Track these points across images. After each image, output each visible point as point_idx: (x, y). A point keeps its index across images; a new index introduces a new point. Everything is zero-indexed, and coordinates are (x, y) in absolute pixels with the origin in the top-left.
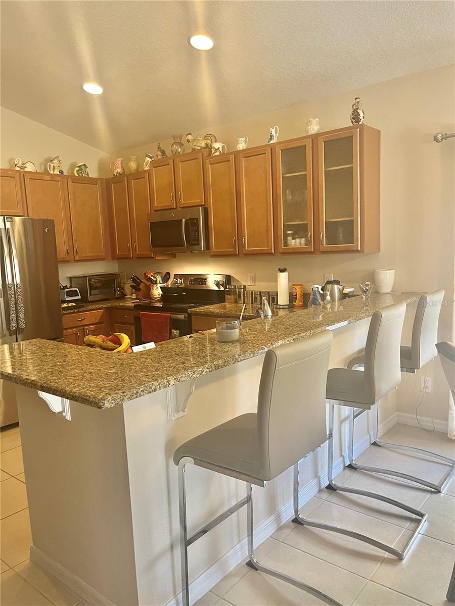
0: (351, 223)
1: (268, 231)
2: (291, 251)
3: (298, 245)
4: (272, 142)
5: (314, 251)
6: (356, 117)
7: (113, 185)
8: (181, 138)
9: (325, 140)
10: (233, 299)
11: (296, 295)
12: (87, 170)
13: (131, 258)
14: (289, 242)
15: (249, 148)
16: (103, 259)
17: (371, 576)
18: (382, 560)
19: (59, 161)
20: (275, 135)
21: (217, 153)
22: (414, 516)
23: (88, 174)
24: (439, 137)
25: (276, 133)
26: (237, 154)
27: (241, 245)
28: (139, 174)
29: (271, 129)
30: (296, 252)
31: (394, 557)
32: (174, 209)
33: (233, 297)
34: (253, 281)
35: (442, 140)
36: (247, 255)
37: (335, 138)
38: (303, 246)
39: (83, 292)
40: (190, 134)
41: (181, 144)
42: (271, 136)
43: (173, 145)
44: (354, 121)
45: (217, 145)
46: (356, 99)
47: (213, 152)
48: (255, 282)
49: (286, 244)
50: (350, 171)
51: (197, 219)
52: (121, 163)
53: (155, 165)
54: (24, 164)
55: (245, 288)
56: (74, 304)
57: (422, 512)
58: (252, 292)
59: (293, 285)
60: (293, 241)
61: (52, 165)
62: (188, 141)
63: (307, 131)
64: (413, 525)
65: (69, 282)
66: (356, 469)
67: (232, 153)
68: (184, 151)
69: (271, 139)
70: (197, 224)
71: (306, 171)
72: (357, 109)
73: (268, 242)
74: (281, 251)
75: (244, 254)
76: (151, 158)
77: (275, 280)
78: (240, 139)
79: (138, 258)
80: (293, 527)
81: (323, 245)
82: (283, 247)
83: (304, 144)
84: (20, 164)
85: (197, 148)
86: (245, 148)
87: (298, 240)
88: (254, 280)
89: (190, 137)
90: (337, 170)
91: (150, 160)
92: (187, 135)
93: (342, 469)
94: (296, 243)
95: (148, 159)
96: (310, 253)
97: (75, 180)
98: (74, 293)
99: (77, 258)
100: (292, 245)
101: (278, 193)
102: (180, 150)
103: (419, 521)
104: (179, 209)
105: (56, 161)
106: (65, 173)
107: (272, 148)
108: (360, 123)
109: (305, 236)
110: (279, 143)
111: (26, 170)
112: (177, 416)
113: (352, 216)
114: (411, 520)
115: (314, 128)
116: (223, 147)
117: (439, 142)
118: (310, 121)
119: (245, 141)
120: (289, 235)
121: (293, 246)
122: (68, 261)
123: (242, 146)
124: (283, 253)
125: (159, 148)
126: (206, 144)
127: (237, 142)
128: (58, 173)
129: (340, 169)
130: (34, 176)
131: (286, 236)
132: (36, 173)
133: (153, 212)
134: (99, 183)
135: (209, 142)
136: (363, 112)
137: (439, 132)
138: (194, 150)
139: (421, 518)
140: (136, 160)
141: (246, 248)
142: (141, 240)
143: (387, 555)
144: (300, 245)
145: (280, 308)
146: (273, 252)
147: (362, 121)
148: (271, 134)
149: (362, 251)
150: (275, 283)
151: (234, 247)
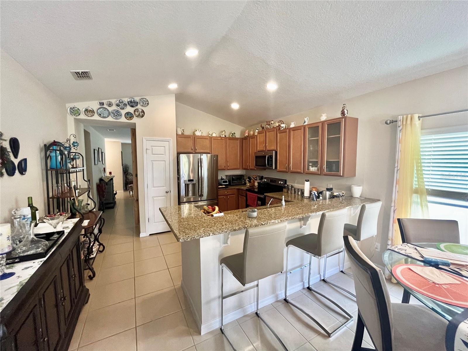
0: (338, 163)
1: (301, 163)
2: (310, 173)
3: (314, 171)
4: (305, 124)
5: (320, 174)
6: (343, 113)
7: (244, 141)
8: (269, 122)
9: (328, 124)
12: (235, 135)
13: (248, 169)
14: (310, 169)
15: (296, 126)
16: (239, 169)
17: (310, 339)
18: (319, 333)
19: (225, 132)
20: (306, 121)
21: (283, 129)
22: (347, 316)
23: (235, 136)
24: (388, 122)
25: (307, 120)
26: (290, 129)
27: (289, 168)
28: (253, 137)
29: (305, 119)
30: (313, 174)
31: (326, 334)
32: (264, 151)
35: (390, 123)
37: (333, 123)
38: (316, 171)
39: (229, 181)
40: (273, 121)
41: (269, 125)
42: (305, 122)
43: (266, 125)
44: (342, 115)
45: (282, 125)
46: (344, 105)
47: (281, 128)
49: (308, 169)
50: (339, 138)
51: (272, 156)
52: (248, 132)
53: (259, 133)
54: (212, 134)
56: (224, 186)
57: (352, 315)
58: (294, 189)
59: (312, 188)
61: (222, 134)
62: (272, 124)
63: (320, 120)
64: (345, 321)
65: (226, 177)
66: (326, 282)
67: (288, 129)
68: (270, 127)
69: (304, 123)
70: (272, 158)
71: (318, 137)
72: (344, 109)
73: (300, 168)
74: (306, 172)
75: (290, 172)
76: (258, 130)
77: (304, 184)
78: (292, 123)
79: (251, 169)
80: (283, 302)
81: (324, 171)
83: (318, 125)
84: (211, 134)
85: (275, 126)
86: (294, 126)
87: (314, 168)
89: (272, 122)
90: (333, 137)
91: (258, 131)
92: (271, 121)
93: (319, 280)
94: (313, 169)
95: (257, 131)
96: (318, 174)
97: (230, 139)
98: (226, 182)
99: (228, 168)
101: (306, 147)
102: (269, 127)
103: (348, 320)
104: (266, 151)
105: (224, 132)
106: (227, 137)
107: (304, 127)
108: (345, 116)
109: (317, 167)
110: (308, 125)
111: (213, 136)
112: (224, 245)
113: (339, 159)
114: (344, 317)
115: (324, 118)
116: (285, 126)
117: (388, 124)
118: (322, 115)
119: (294, 124)
120: (310, 165)
121: (311, 171)
122: (224, 169)
123: (292, 125)
125: (261, 126)
126: (279, 125)
127: (291, 124)
128: (224, 136)
129: (334, 137)
130: (215, 138)
131: (309, 166)
132: (216, 137)
133: (257, 152)
134: (239, 140)
135: (280, 124)
136: (347, 111)
137: (389, 119)
138: (274, 127)
139: (350, 318)
140: (253, 130)
141: (291, 169)
142: (252, 163)
143: (323, 331)
145: (305, 198)
146: (302, 172)
147: (346, 115)
149: (343, 176)
150: (303, 186)
151: (286, 168)
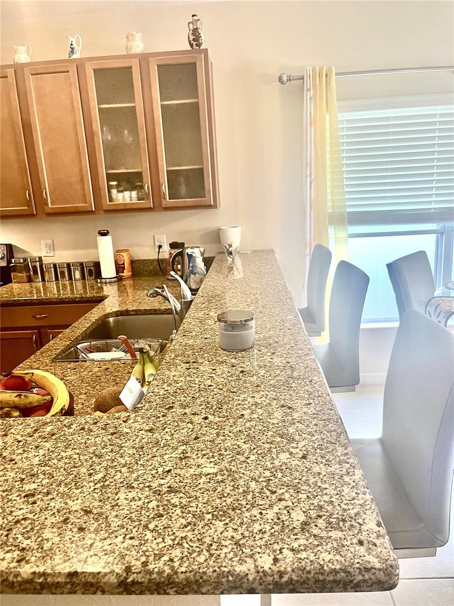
2: (119, 208)
3: (128, 201)
4: (75, 56)
5: (150, 206)
6: (195, 39)
9: (160, 63)
10: (25, 277)
11: (124, 264)
14: (115, 196)
15: (32, 61)
20: (76, 48)
24: (285, 78)
25: (78, 45)
26: (18, 68)
27: (39, 201)
29: (71, 39)
30: (127, 209)
33: (25, 274)
34: (50, 250)
36: (49, 214)
37: (172, 62)
38: (135, 201)
42: (72, 49)
46: (193, 16)
48: (54, 250)
49: (111, 200)
50: (195, 108)
55: (42, 260)
58: (55, 266)
59: (119, 251)
60: (120, 195)
67: (10, 66)
69: (72, 52)
71: (133, 102)
72: (197, 28)
73: (85, 196)
74: (106, 208)
75: (45, 213)
77: (96, 246)
78: (20, 47)
81: (165, 199)
82: (108, 203)
83: (128, 65)
86: (28, 61)
87: (127, 194)
88: (52, 247)
90: (177, 105)
94: (124, 197)
96: (148, 209)
100: (119, 200)
101: (94, 131)
107: (80, 66)
108: (203, 47)
110: (89, 60)
113: (201, 164)
115: (138, 47)
119: (28, 52)
120: (114, 187)
121: (121, 202)
124: (107, 211)
129: (181, 104)
131: (110, 188)
141: (50, 206)
144: (131, 200)
145: (106, 283)
146: (94, 210)
148: (71, 45)
150: (96, 250)
151: (28, 203)
